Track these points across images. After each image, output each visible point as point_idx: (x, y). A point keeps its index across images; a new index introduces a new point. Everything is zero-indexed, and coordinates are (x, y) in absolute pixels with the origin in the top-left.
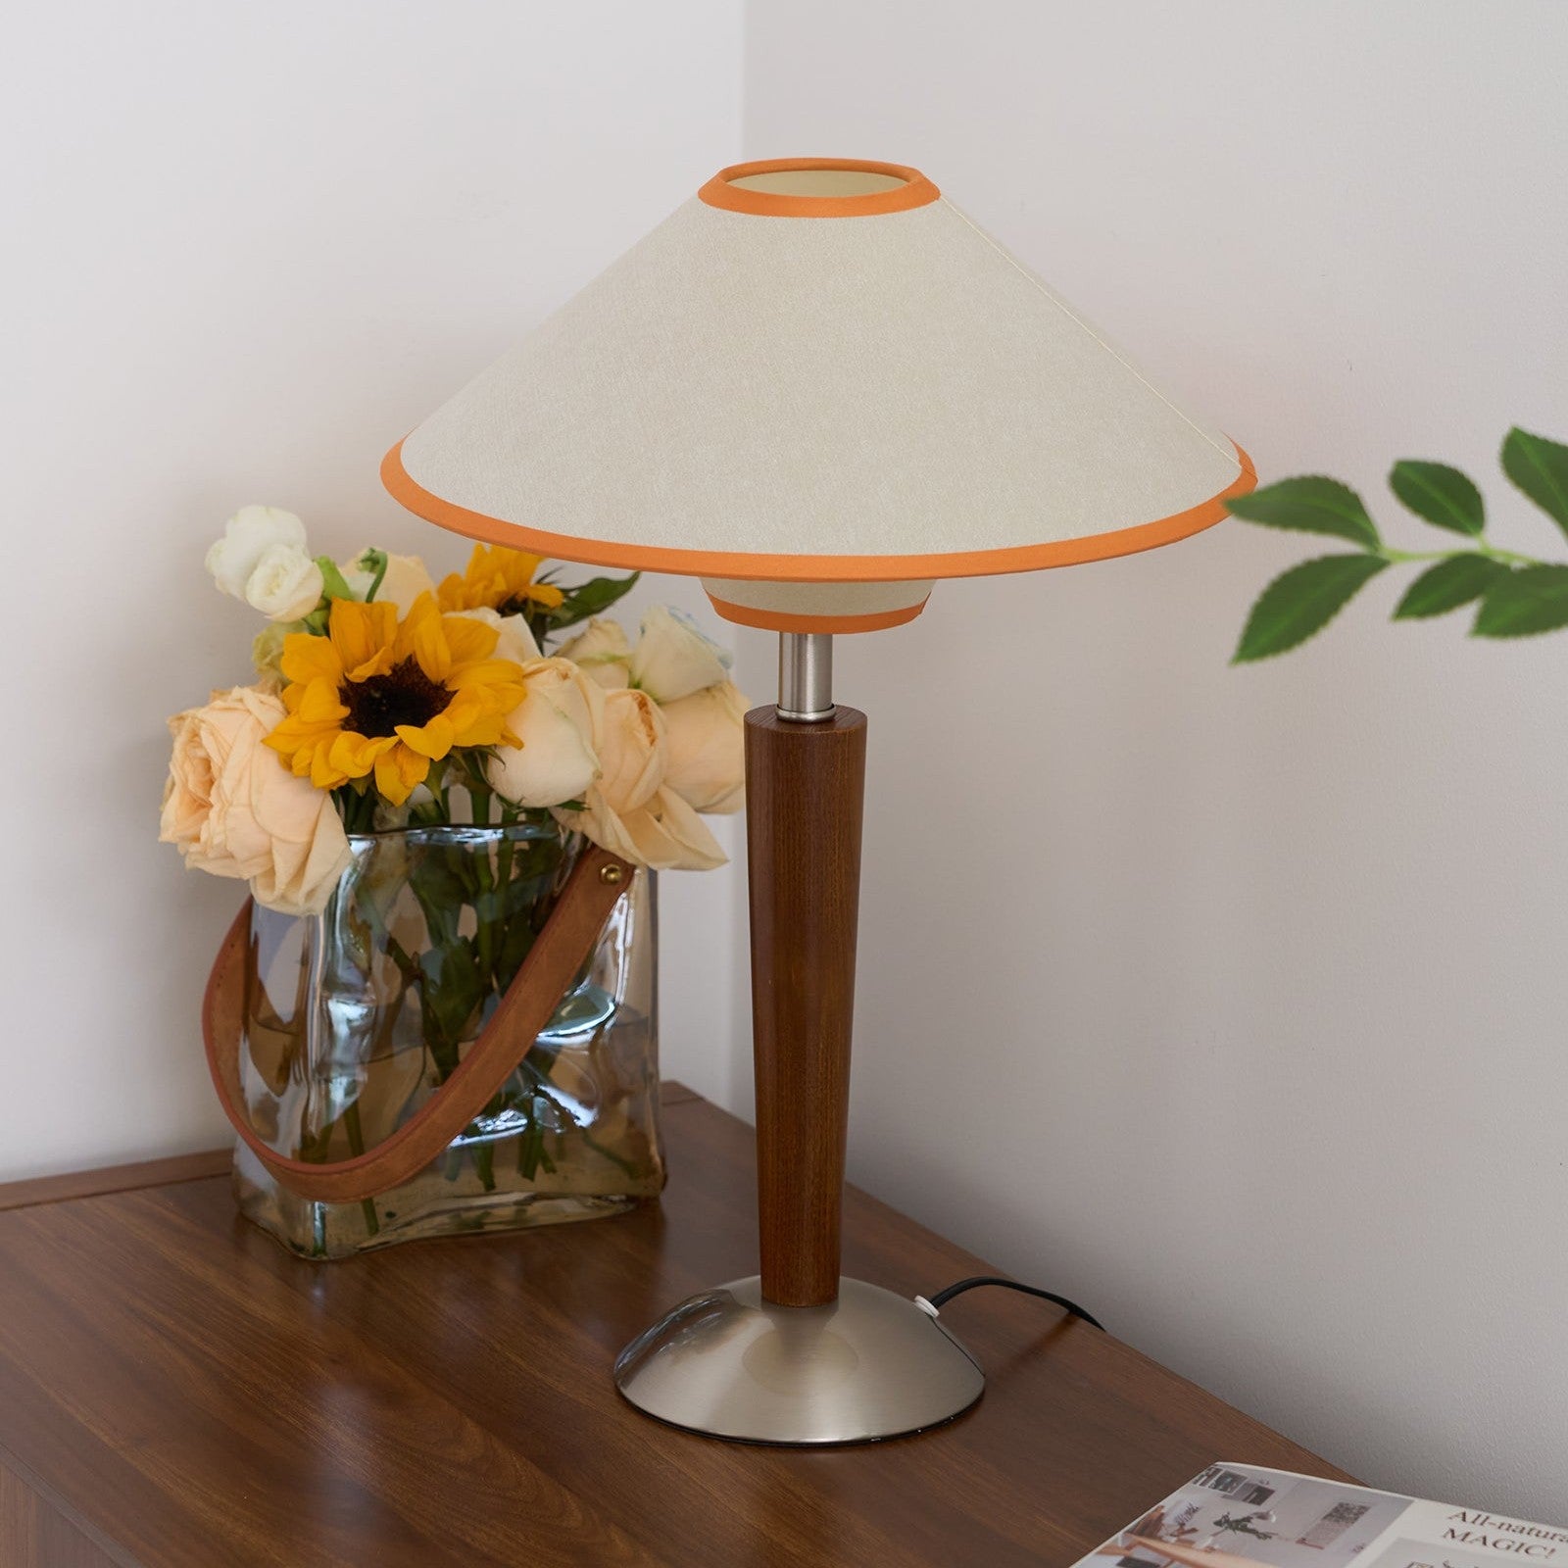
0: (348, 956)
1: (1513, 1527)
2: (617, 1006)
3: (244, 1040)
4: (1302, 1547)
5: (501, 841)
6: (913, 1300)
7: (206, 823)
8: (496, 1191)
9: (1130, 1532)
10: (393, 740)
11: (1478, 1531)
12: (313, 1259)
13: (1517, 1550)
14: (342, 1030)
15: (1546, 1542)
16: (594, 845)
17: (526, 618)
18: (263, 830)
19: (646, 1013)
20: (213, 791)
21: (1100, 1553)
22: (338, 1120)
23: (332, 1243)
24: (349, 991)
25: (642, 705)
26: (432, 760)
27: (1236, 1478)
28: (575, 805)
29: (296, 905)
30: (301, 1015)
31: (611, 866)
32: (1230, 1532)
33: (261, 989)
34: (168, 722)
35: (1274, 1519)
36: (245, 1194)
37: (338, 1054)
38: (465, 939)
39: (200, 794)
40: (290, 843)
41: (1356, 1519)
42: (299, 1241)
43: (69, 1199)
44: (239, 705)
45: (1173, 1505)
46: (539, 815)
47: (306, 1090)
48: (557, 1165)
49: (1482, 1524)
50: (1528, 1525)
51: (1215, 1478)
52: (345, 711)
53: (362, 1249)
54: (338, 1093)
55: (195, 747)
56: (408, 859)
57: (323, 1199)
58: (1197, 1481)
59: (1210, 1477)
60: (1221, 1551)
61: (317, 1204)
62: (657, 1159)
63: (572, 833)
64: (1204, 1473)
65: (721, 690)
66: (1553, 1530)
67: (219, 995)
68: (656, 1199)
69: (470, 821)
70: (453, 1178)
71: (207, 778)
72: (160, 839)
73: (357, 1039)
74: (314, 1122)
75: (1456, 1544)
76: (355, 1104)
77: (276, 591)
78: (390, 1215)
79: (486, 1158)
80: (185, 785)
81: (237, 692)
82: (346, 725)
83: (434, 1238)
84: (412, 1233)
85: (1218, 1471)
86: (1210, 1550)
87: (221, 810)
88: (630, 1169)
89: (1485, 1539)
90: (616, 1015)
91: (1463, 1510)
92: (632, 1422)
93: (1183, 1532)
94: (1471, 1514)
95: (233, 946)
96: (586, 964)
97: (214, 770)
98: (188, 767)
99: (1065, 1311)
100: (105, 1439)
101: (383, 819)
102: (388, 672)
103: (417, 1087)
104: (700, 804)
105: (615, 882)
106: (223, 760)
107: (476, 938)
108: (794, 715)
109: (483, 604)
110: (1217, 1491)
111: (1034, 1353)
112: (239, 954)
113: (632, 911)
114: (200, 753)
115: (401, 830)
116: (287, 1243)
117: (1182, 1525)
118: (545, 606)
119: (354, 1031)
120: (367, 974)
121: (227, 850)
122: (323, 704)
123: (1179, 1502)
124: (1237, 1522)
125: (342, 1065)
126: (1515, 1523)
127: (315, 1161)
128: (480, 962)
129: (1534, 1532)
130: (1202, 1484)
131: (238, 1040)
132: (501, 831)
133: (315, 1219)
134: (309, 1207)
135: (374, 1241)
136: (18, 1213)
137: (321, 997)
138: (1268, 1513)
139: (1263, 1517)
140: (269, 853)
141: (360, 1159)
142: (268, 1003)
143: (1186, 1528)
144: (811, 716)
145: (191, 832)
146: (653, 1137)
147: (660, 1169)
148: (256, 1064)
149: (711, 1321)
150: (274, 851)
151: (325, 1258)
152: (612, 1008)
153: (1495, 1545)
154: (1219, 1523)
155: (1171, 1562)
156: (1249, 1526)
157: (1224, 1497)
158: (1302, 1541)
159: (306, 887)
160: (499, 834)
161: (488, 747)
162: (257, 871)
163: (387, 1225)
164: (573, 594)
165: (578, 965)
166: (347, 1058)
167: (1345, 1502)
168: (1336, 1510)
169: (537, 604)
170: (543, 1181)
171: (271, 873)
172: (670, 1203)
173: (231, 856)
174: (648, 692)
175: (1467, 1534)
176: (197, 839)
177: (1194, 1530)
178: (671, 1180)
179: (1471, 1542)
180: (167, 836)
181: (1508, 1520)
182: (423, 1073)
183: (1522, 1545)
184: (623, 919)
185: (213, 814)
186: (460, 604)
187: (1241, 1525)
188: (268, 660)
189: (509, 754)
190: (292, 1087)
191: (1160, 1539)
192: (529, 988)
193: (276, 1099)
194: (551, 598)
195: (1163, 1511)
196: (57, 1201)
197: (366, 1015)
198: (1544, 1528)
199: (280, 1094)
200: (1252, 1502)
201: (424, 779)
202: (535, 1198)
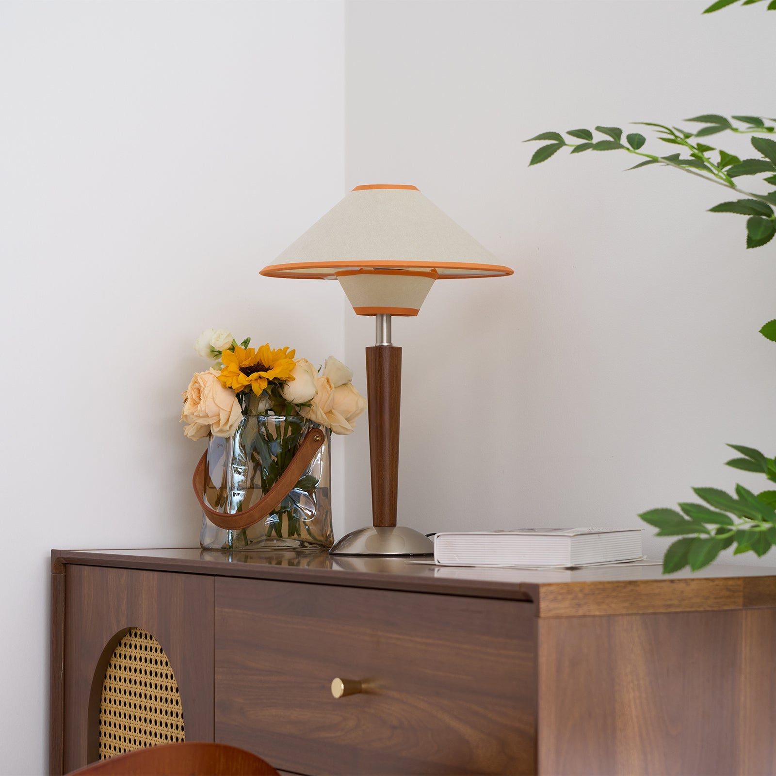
5: (285, 421)
7: (199, 405)
12: (229, 550)
18: (217, 406)
19: (327, 485)
20: (201, 395)
23: (235, 545)
25: (328, 380)
26: (268, 379)
29: (225, 433)
31: (317, 436)
33: (210, 479)
39: (197, 398)
40: (225, 410)
44: (208, 373)
52: (241, 372)
57: (232, 529)
61: (230, 531)
65: (349, 385)
67: (197, 477)
71: (198, 393)
78: (251, 542)
79: (279, 528)
80: (192, 398)
87: (204, 400)
95: (201, 464)
97: (202, 389)
98: (193, 392)
102: (253, 365)
105: (319, 441)
106: (204, 386)
108: (380, 344)
112: (203, 467)
115: (256, 416)
121: (205, 413)
122: (234, 368)
135: (247, 548)
140: (219, 415)
142: (212, 483)
144: (385, 344)
145: (194, 410)
151: (233, 549)
161: (285, 379)
162: (214, 420)
171: (218, 422)
173: (207, 416)
185: (201, 402)
189: (291, 383)
201: (266, 387)
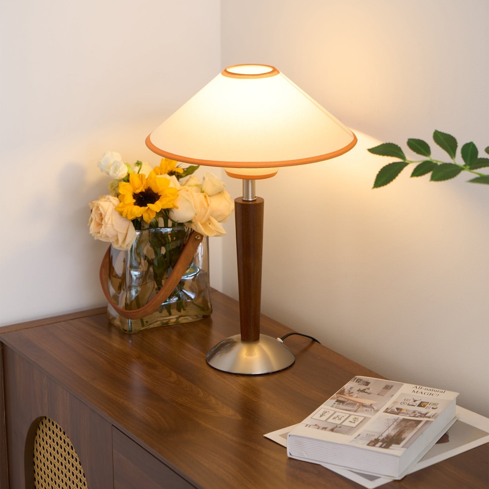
0: (135, 259)
1: (428, 389)
2: (200, 270)
3: (110, 281)
4: (379, 396)
5: (171, 231)
6: (276, 339)
7: (101, 229)
8: (172, 315)
9: (337, 393)
10: (147, 208)
11: (420, 391)
12: (129, 333)
13: (430, 395)
14: (134, 278)
15: (437, 393)
16: (194, 231)
17: (175, 176)
18: (115, 230)
19: (206, 271)
20: (103, 221)
21: (331, 399)
22: (134, 300)
23: (133, 329)
24: (136, 269)
25: (205, 197)
26: (156, 212)
27: (361, 380)
28: (190, 222)
29: (124, 248)
30: (124, 274)
31: (198, 236)
32: (361, 393)
33: (113, 268)
34: (89, 204)
35: (371, 389)
36: (110, 318)
37: (133, 284)
38: (162, 254)
39: (99, 222)
40: (122, 233)
41: (391, 389)
42: (125, 329)
43: (67, 320)
44: (108, 200)
45: (347, 386)
46: (181, 224)
47: (126, 293)
48: (186, 308)
49: (421, 389)
50: (432, 389)
51: (356, 380)
52: (134, 201)
53: (141, 331)
54: (133, 293)
55: (98, 211)
56: (149, 236)
57: (131, 319)
58: (351, 381)
59: (355, 380)
60: (359, 397)
61: (129, 320)
62: (210, 306)
63: (189, 228)
64: (353, 379)
65: (223, 193)
66: (438, 390)
68: (210, 316)
69: (163, 226)
70: (161, 312)
71: (100, 218)
72: (90, 233)
73: (138, 280)
74: (128, 300)
75: (415, 394)
76: (138, 296)
77: (117, 172)
78: (147, 322)
79: (169, 307)
80: (95, 220)
81: (107, 196)
82: (135, 204)
83: (158, 327)
84: (152, 326)
85: (356, 378)
86: (357, 397)
87: (105, 226)
88: (202, 309)
89: (422, 392)
90: (200, 272)
91: (416, 386)
92: (211, 371)
93: (350, 393)
94: (418, 387)
95: (106, 258)
96: (192, 260)
97: (103, 216)
98: (96, 215)
99: (312, 340)
100: (85, 379)
101: (144, 227)
102: (144, 191)
103: (152, 291)
104: (219, 220)
105: (199, 240)
106: (105, 213)
107: (165, 254)
108: (247, 199)
109: (165, 173)
110: (357, 383)
111: (305, 350)
113: (203, 247)
114: (99, 212)
115: (148, 229)
116: (122, 330)
117: (349, 391)
118: (179, 173)
119: (137, 278)
120: (140, 264)
121: (106, 235)
122: (129, 199)
123: (348, 386)
124: (363, 390)
125: (135, 286)
126: (429, 388)
127: (129, 310)
128: (167, 259)
129: (433, 391)
130: (353, 381)
131: (108, 281)
132: (172, 229)
133: (129, 323)
134: (128, 321)
135: (143, 329)
136: (55, 324)
137: (129, 270)
138: (369, 388)
139: (368, 389)
140: (117, 236)
141: (140, 309)
142: (115, 272)
143: (351, 392)
144: (251, 200)
145: (97, 231)
146: (209, 301)
147: (211, 308)
148: (113, 286)
149: (228, 346)
150: (118, 236)
151: (132, 333)
152: (199, 270)
153: (424, 394)
154: (358, 391)
155: (348, 400)
156: (365, 391)
157: (358, 384)
158: (378, 394)
159: (126, 244)
160: (171, 229)
161: (170, 209)
162: (114, 240)
163: (146, 324)
164: (185, 170)
165: (191, 260)
166: (136, 285)
167: (387, 384)
168: (386, 386)
169: (177, 173)
170: (183, 312)
171: (117, 240)
172: (213, 317)
173: (108, 237)
174: (206, 193)
175: (418, 391)
176: (99, 233)
177: (352, 393)
178: (213, 311)
179: (419, 393)
180: (91, 232)
181: (427, 388)
182: (154, 287)
183: (431, 394)
184: (200, 249)
185: (103, 227)
186: (159, 174)
187: (363, 391)
188: (113, 188)
189: (175, 210)
190: (122, 291)
191: (345, 395)
192: (179, 266)
193: (118, 295)
194: (181, 171)
195: (344, 388)
196: (64, 321)
197: (140, 274)
198: (436, 389)
199: (119, 293)
200: (365, 385)
201: (154, 217)
202: (180, 317)
